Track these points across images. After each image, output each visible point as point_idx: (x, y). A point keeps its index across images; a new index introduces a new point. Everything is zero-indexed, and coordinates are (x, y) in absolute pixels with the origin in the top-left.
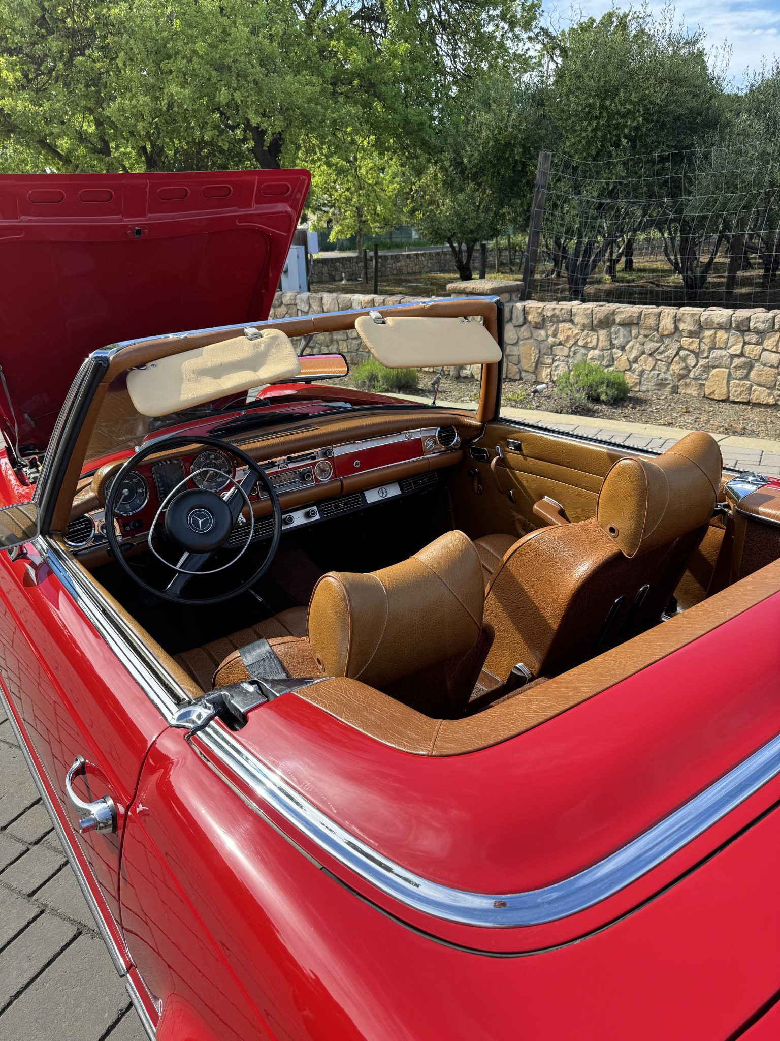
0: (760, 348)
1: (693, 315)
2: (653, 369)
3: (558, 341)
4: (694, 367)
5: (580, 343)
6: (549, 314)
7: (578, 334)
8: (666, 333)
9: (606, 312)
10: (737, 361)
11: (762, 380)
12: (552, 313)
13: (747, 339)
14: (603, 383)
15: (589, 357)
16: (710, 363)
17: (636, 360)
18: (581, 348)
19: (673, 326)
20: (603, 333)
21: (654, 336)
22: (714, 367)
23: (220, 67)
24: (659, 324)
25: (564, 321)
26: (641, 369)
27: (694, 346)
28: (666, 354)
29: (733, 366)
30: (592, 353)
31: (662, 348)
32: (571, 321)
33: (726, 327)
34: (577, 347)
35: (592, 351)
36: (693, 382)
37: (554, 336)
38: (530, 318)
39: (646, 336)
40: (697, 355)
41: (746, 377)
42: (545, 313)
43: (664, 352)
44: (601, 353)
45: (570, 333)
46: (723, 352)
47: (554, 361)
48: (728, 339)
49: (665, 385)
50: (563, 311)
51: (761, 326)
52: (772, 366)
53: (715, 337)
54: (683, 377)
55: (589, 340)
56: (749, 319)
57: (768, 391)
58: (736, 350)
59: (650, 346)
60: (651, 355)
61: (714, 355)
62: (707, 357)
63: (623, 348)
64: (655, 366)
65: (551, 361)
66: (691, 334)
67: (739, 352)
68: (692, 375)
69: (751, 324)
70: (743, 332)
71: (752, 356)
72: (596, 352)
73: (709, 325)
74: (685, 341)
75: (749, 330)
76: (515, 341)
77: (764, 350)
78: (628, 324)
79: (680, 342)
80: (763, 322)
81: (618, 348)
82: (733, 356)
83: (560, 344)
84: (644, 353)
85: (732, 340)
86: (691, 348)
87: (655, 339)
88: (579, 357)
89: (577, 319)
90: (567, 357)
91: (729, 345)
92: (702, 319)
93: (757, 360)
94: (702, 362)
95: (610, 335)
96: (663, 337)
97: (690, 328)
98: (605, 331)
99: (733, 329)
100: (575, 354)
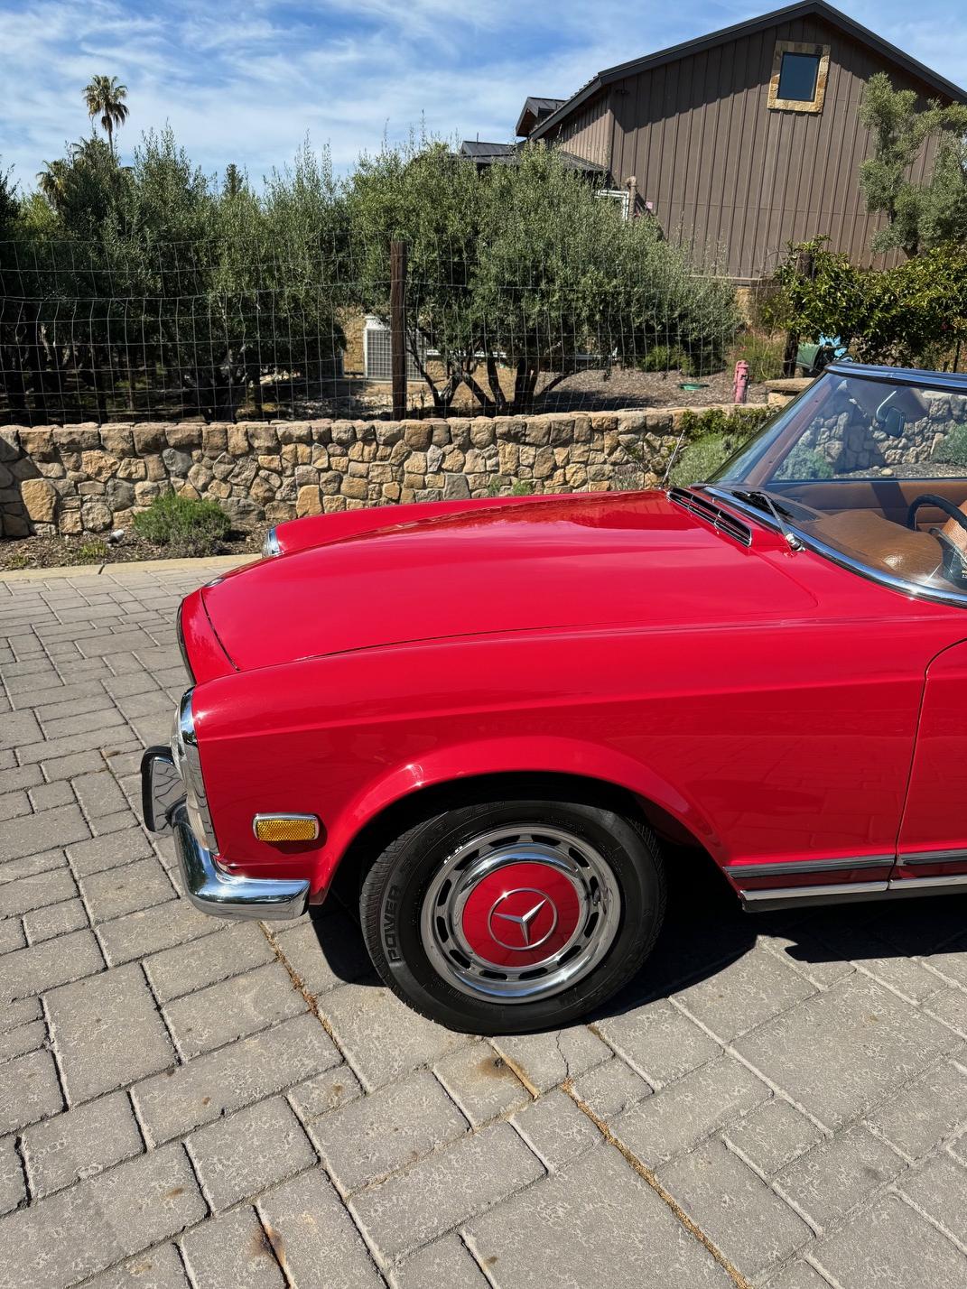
0: (345, 459)
1: (267, 429)
2: (229, 496)
3: (84, 476)
4: (279, 487)
5: (121, 474)
6: (63, 440)
7: (115, 463)
8: (238, 452)
9: (154, 433)
10: (325, 476)
11: (354, 491)
12: (69, 439)
13: (331, 450)
15: (138, 491)
16: (297, 481)
17: (205, 488)
18: (121, 481)
19: (246, 444)
20: (152, 460)
21: (224, 456)
22: (301, 485)
24: (227, 443)
25: (89, 448)
26: (214, 497)
27: (275, 464)
28: (243, 476)
29: (322, 481)
30: (139, 487)
31: (237, 470)
32: (103, 448)
33: (307, 440)
34: (117, 481)
35: (140, 484)
36: (282, 505)
37: (77, 469)
38: (30, 448)
39: (213, 458)
40: (280, 473)
41: (338, 491)
42: (55, 440)
43: (239, 474)
44: (155, 484)
45: (102, 463)
46: (310, 468)
47: (83, 502)
48: (311, 452)
49: (248, 513)
50: (86, 436)
51: (344, 436)
52: (361, 477)
53: (296, 452)
54: (267, 500)
55: (133, 469)
56: (330, 429)
57: (362, 502)
58: (322, 464)
59: (220, 470)
60: (225, 480)
61: (300, 471)
62: (292, 475)
63: (185, 476)
64: (231, 492)
65: (79, 503)
66: (270, 451)
67: (326, 465)
68: (278, 496)
69: (334, 435)
70: (326, 445)
71: (339, 469)
72: (148, 484)
73: (288, 439)
74: (263, 460)
75: (332, 442)
76: (9, 483)
77: (350, 461)
78: (187, 446)
79: (257, 461)
80: (345, 432)
81: (177, 476)
82: (320, 471)
83: (89, 478)
84: (213, 478)
85: (315, 454)
86: (272, 466)
87: (226, 460)
88: (121, 492)
89: (109, 445)
90: (103, 494)
91: (313, 459)
92: (280, 434)
93: (346, 472)
94: (287, 481)
95: (162, 461)
96: (236, 457)
97: (267, 444)
98: (156, 456)
99: (315, 441)
100: (114, 490)
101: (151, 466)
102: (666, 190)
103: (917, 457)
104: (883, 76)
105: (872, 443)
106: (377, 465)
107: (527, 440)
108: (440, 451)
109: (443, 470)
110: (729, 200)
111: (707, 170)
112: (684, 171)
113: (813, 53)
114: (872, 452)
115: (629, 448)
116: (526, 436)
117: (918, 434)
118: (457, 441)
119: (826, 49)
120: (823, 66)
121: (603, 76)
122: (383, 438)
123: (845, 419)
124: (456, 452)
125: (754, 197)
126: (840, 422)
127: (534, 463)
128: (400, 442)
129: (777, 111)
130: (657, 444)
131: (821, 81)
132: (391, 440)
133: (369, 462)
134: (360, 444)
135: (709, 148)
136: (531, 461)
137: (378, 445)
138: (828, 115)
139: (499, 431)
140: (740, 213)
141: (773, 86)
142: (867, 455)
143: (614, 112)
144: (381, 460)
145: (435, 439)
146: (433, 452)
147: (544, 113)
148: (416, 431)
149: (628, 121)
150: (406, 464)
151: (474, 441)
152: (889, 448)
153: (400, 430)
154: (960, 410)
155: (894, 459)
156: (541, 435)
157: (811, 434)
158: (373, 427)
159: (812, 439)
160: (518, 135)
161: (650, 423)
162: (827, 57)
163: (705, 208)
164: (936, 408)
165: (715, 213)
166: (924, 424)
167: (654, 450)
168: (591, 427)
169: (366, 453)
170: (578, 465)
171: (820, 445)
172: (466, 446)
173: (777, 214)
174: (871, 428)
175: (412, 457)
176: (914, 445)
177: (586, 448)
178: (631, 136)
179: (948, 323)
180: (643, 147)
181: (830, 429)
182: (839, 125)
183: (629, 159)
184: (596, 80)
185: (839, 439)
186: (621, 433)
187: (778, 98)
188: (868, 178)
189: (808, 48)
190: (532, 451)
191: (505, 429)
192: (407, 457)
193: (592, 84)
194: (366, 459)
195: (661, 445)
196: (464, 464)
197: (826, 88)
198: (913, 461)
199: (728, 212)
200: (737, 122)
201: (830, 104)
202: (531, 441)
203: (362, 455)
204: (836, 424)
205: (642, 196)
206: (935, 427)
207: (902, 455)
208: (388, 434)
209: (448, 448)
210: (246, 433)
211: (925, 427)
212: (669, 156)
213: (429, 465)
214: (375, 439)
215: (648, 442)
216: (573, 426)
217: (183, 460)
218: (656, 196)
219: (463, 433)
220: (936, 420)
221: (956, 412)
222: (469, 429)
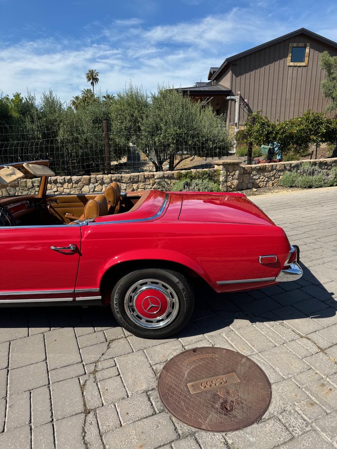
0: (62, 188)
1: (38, 180)
8: (30, 188)
13: (58, 185)
19: (32, 185)
21: (26, 189)
24: (26, 185)
39: (22, 190)
43: (30, 193)
46: (51, 191)
48: (51, 186)
51: (61, 181)
56: (57, 179)
59: (25, 193)
61: (48, 192)
67: (56, 190)
69: (58, 181)
70: (56, 184)
71: (61, 191)
74: (37, 189)
75: (58, 183)
77: (64, 188)
80: (62, 180)
85: (53, 187)
91: (52, 188)
95: (7, 191)
96: (29, 189)
97: (37, 185)
98: (5, 189)
99: (52, 183)
101: (3, 192)
102: (251, 95)
103: (273, 184)
104: (326, 52)
105: (253, 180)
106: (73, 190)
107: (123, 181)
108: (94, 185)
109: (95, 191)
110: (274, 97)
111: (266, 88)
112: (258, 89)
113: (303, 46)
114: (253, 183)
115: (159, 183)
116: (122, 180)
117: (272, 176)
118: (99, 182)
119: (308, 44)
120: (307, 50)
121: (227, 60)
122: (74, 182)
123: (238, 173)
124: (99, 185)
125: (284, 95)
126: (236, 174)
127: (126, 189)
128: (80, 182)
129: (291, 66)
130: (169, 182)
131: (307, 55)
132: (77, 182)
133: (70, 189)
134: (67, 184)
135: (266, 81)
136: (125, 188)
137: (73, 184)
138: (310, 66)
139: (113, 179)
140: (279, 101)
141: (289, 58)
142: (251, 184)
143: (232, 71)
144: (74, 188)
145: (91, 181)
146: (91, 186)
147: (214, 72)
148: (85, 179)
149: (237, 74)
150: (82, 189)
151: (105, 182)
152: (260, 182)
153: (79, 179)
154: (289, 167)
155: (263, 185)
156: (127, 180)
157: (224, 178)
158: (71, 178)
159: (225, 180)
160: (209, 80)
161: (165, 176)
162: (309, 47)
163: (266, 100)
164: (279, 167)
165: (269, 102)
166: (275, 173)
167: (168, 184)
168: (145, 177)
169: (69, 186)
170: (142, 189)
171: (229, 181)
172: (102, 183)
173: (293, 101)
174: (252, 175)
175: (84, 187)
176: (271, 180)
177: (144, 184)
178: (238, 78)
179: (309, 138)
180: (243, 82)
181: (233, 176)
182: (314, 70)
183: (238, 86)
184: (225, 61)
185: (237, 179)
186: (155, 179)
187: (291, 62)
188: (324, 87)
189: (301, 45)
190: (125, 185)
191: (115, 178)
192: (83, 187)
193: (224, 62)
194: (69, 188)
195: (171, 183)
196: (102, 189)
197: (309, 57)
198: (271, 186)
199: (274, 101)
200: (276, 71)
201: (311, 63)
202: (124, 182)
203: (68, 187)
204: (235, 174)
205: (243, 97)
206: (280, 173)
207: (266, 184)
208: (75, 180)
209: (96, 184)
210: (32, 182)
211: (275, 174)
212: (252, 84)
213: (90, 189)
214: (72, 182)
215: (165, 181)
216: (139, 177)
217: (14, 190)
218: (248, 97)
219: (100, 179)
220: (279, 171)
221: (288, 168)
222: (103, 178)
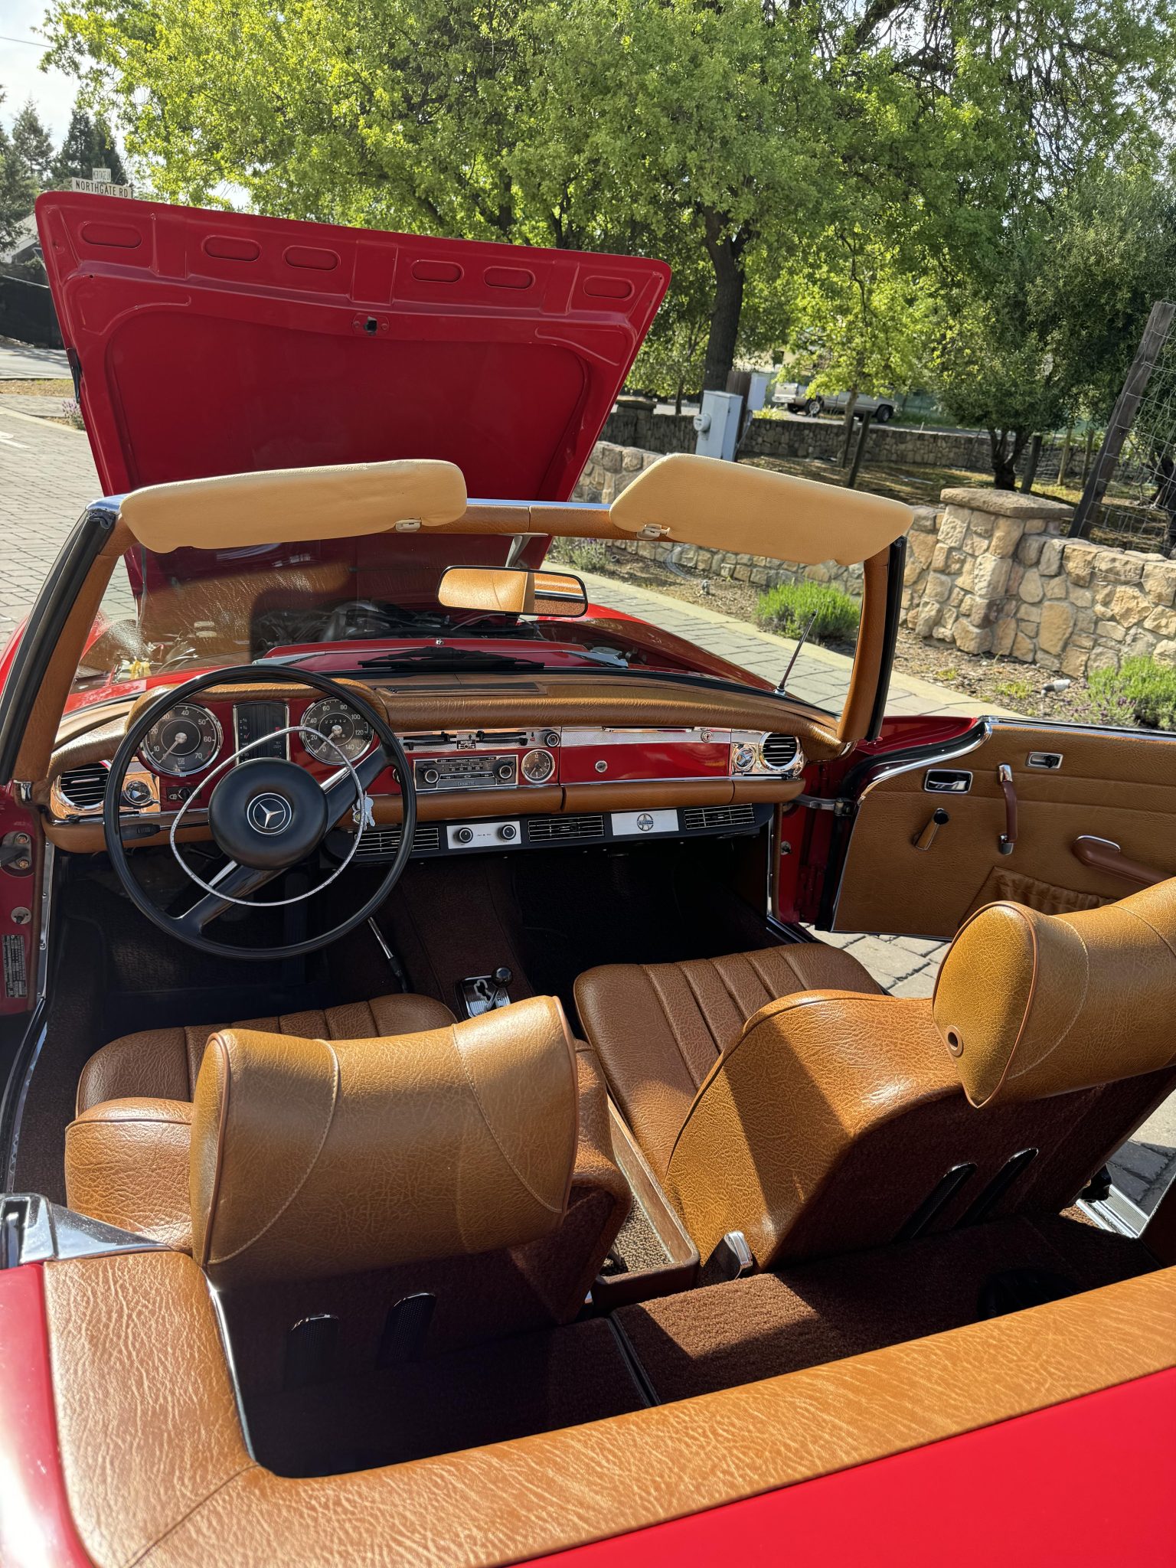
3: (1109, 613)
5: (1148, 624)
6: (1104, 566)
7: (1145, 609)
12: (1109, 565)
14: (1169, 699)
15: (1158, 650)
18: (1147, 633)
23: (676, 114)
25: (1126, 583)
30: (1163, 646)
32: (1140, 586)
34: (1140, 630)
35: (1165, 641)
37: (1106, 604)
38: (1071, 566)
42: (1096, 564)
45: (1133, 604)
47: (1096, 644)
50: (1128, 567)
55: (1163, 622)
65: (1091, 643)
72: (1172, 645)
76: (1037, 599)
83: (1112, 618)
88: (1140, 646)
89: (1149, 585)
90: (1120, 642)
100: (1134, 640)
